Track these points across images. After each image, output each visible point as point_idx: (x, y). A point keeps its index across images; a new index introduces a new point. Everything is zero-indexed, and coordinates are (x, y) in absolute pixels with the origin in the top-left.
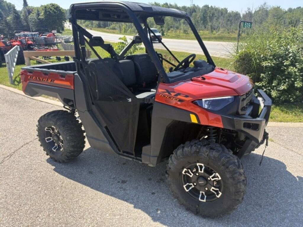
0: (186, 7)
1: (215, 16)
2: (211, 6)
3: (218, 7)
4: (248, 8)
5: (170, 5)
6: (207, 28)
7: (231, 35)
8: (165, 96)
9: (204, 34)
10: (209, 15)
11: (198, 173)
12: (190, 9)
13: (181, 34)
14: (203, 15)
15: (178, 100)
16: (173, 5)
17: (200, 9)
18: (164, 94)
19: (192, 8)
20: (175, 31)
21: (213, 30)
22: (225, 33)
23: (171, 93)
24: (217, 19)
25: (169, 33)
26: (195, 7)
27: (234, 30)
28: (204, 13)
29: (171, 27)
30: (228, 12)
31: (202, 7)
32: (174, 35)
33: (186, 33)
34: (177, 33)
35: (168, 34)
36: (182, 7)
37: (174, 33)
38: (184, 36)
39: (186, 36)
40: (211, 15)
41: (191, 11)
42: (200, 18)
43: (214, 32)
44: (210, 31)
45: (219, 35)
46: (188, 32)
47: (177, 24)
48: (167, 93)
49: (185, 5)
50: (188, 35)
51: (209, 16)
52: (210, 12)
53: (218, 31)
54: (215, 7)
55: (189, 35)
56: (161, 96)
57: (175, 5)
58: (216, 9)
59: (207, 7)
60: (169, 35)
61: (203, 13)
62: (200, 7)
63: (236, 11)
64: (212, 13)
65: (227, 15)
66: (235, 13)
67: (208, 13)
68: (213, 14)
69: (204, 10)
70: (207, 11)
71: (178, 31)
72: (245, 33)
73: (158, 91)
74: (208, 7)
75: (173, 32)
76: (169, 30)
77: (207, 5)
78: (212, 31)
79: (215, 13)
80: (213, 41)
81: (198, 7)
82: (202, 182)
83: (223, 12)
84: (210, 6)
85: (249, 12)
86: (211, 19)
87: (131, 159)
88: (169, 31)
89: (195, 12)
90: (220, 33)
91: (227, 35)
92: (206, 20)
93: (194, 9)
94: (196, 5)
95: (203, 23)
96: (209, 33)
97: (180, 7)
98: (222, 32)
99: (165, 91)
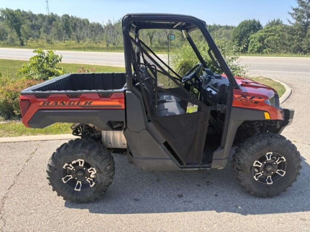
0: (43, 15)
1: (78, 26)
2: (72, 16)
3: (79, 17)
4: (109, 20)
5: (23, 11)
6: (71, 38)
7: (99, 45)
8: (242, 100)
9: (71, 44)
10: (70, 25)
11: (266, 162)
12: (49, 18)
13: (45, 44)
14: (65, 25)
15: (254, 102)
16: (27, 12)
17: (59, 18)
18: (241, 99)
19: (51, 16)
20: (36, 41)
21: (79, 40)
22: (92, 43)
23: (247, 97)
24: (80, 29)
25: (29, 42)
26: (54, 15)
27: (100, 40)
28: (66, 23)
29: (30, 36)
30: (90, 23)
31: (61, 16)
32: (37, 45)
33: (50, 43)
34: (39, 43)
35: (28, 44)
36: (38, 15)
37: (36, 43)
38: (49, 46)
39: (52, 46)
40: (73, 25)
41: (50, 19)
42: (62, 28)
43: (81, 42)
44: (77, 41)
45: (87, 45)
46: (53, 42)
47: (36, 32)
48: (243, 98)
49: (42, 13)
50: (52, 45)
51: (72, 26)
52: (71, 21)
53: (85, 41)
54: (75, 17)
55: (54, 45)
56: (238, 101)
57: (29, 12)
58: (78, 20)
59: (67, 16)
60: (30, 46)
61: (64, 23)
62: (60, 16)
63: (97, 22)
64: (73, 23)
65: (89, 26)
66: (96, 24)
67: (69, 23)
68: (75, 24)
69: (65, 20)
70: (68, 21)
71: (40, 41)
72: (111, 44)
73: (235, 97)
74: (69, 17)
75: (34, 41)
76: (28, 39)
77: (66, 15)
78: (79, 42)
79: (77, 23)
80: (90, 51)
81: (57, 15)
82: (270, 169)
83: (85, 23)
84: (70, 16)
85: (110, 24)
86: (74, 28)
87: (197, 169)
88: (29, 41)
89: (55, 20)
90: (87, 43)
91: (95, 45)
92: (69, 30)
93: (53, 17)
94: (54, 14)
95: (67, 32)
96: (76, 43)
97: (36, 14)
98: (89, 43)
99: (241, 96)
